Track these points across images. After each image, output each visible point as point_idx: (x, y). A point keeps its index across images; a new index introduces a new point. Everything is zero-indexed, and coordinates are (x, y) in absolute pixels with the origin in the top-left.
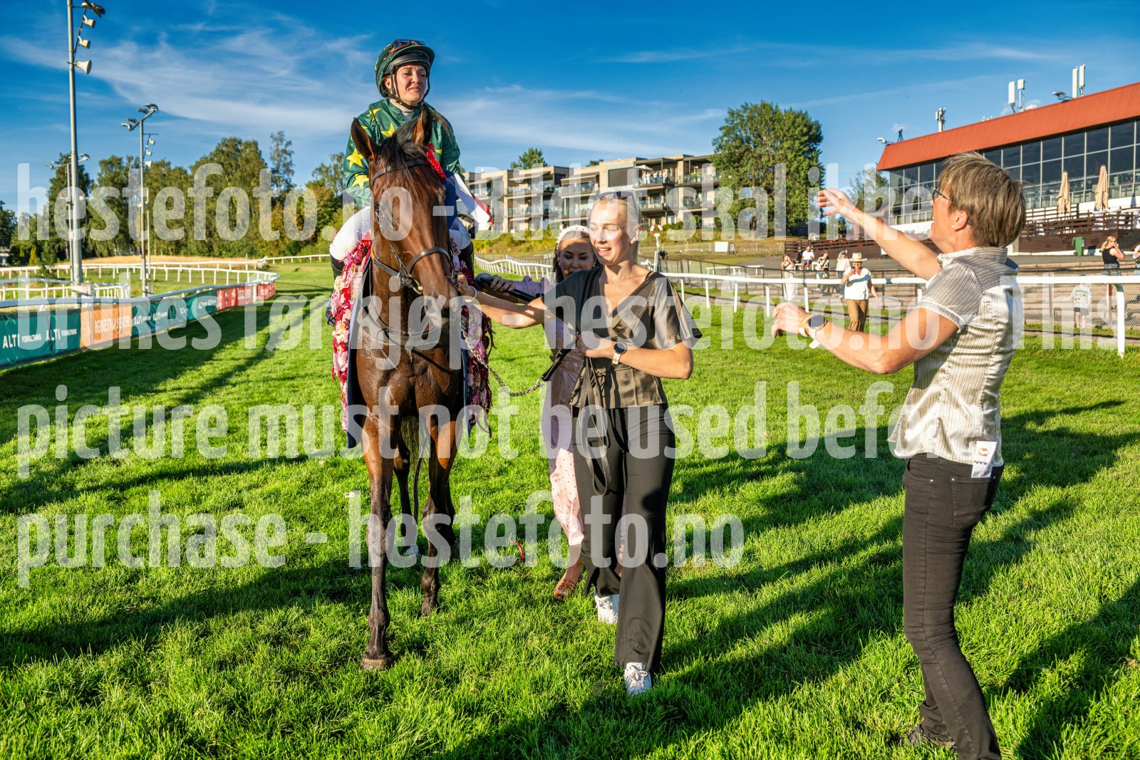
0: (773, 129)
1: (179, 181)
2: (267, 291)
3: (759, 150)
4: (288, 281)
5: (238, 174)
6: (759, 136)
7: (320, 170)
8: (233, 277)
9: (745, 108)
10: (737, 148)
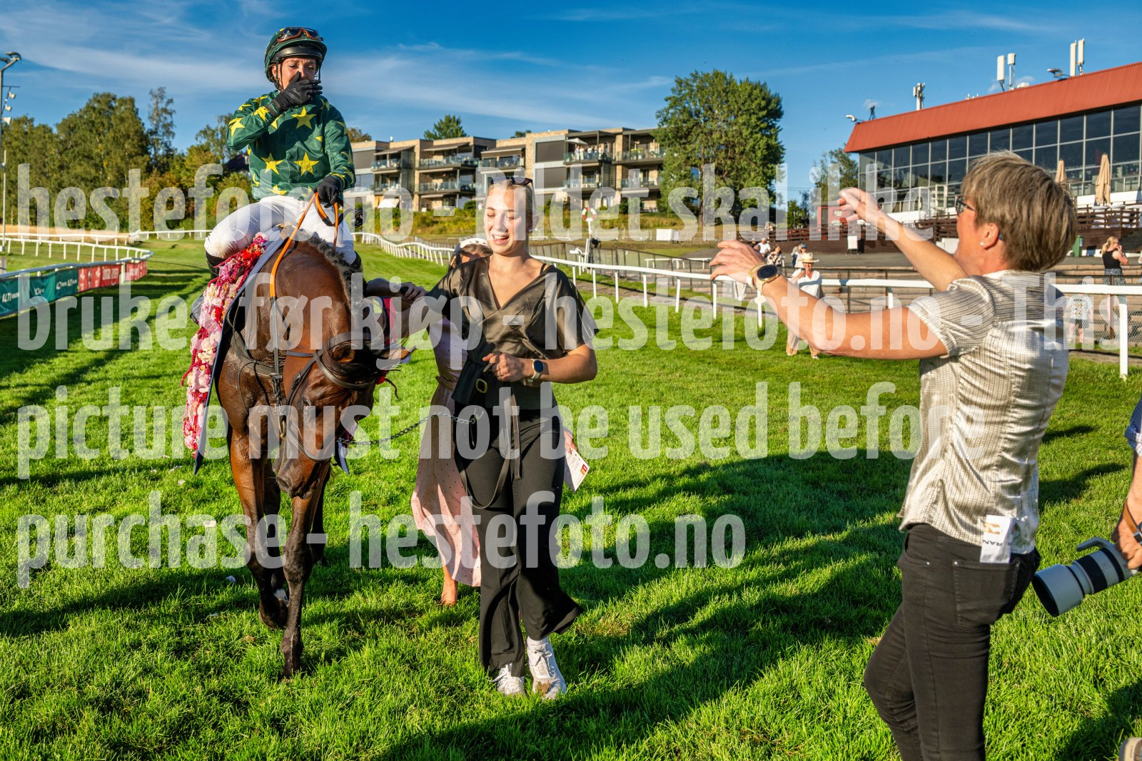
0: (727, 101)
1: (43, 140)
2: (137, 270)
3: (710, 125)
4: (162, 259)
5: (110, 135)
6: (711, 109)
7: (205, 132)
8: (99, 253)
9: (695, 76)
10: (685, 122)
